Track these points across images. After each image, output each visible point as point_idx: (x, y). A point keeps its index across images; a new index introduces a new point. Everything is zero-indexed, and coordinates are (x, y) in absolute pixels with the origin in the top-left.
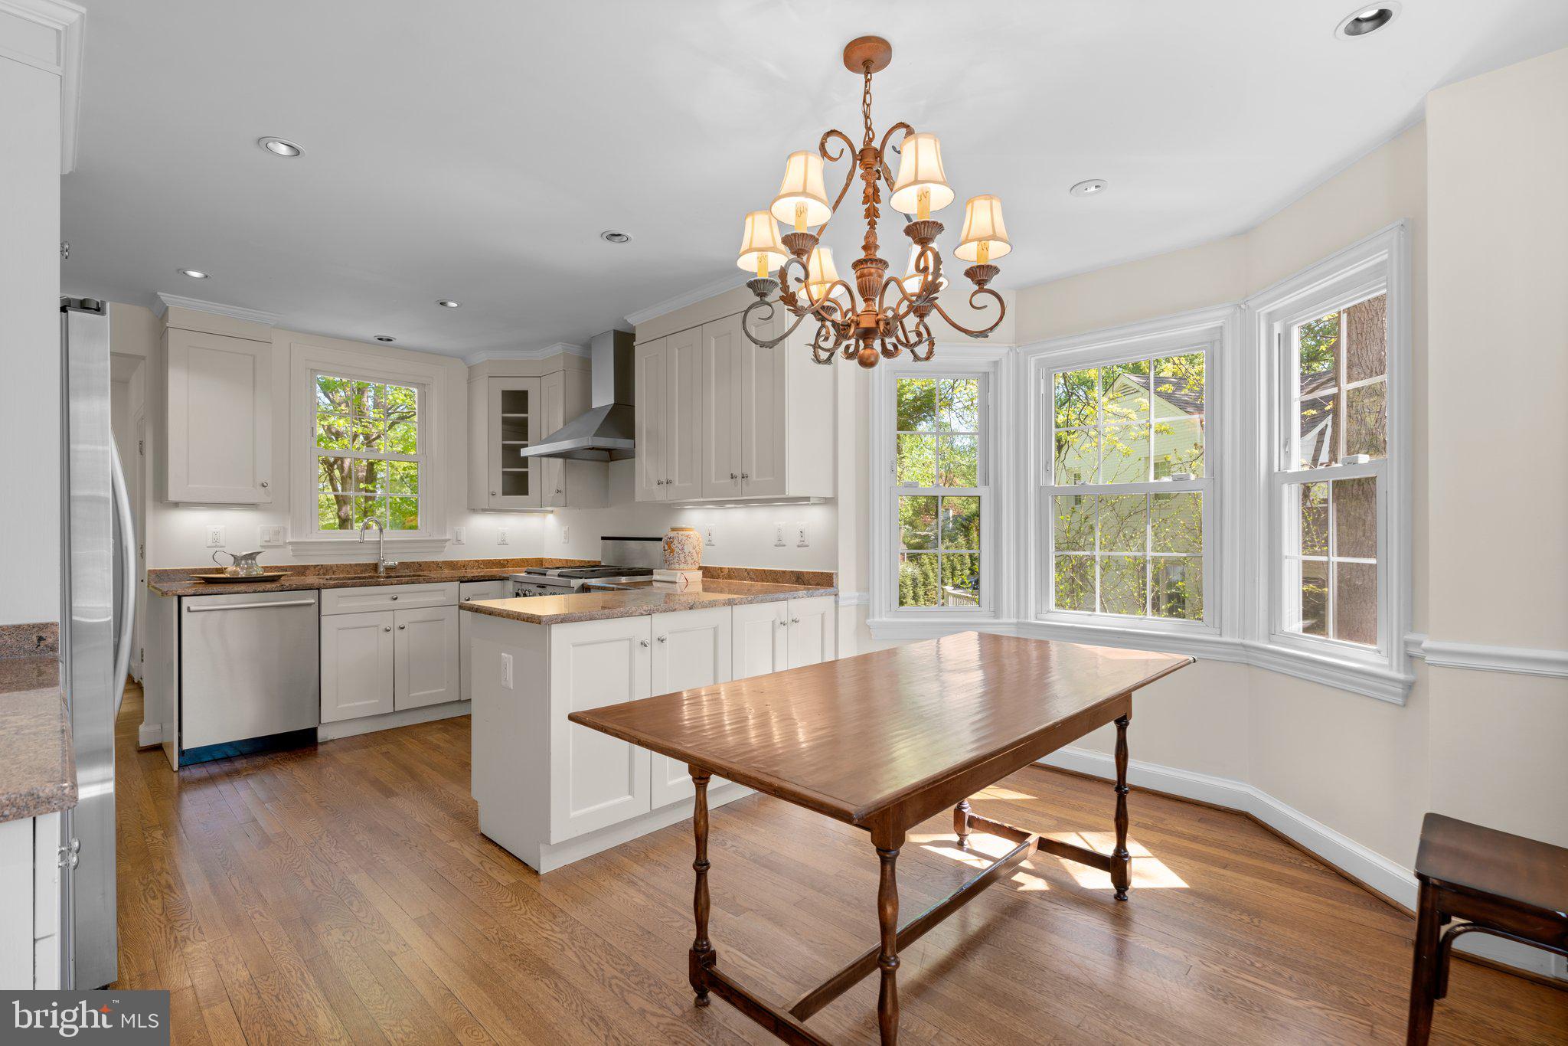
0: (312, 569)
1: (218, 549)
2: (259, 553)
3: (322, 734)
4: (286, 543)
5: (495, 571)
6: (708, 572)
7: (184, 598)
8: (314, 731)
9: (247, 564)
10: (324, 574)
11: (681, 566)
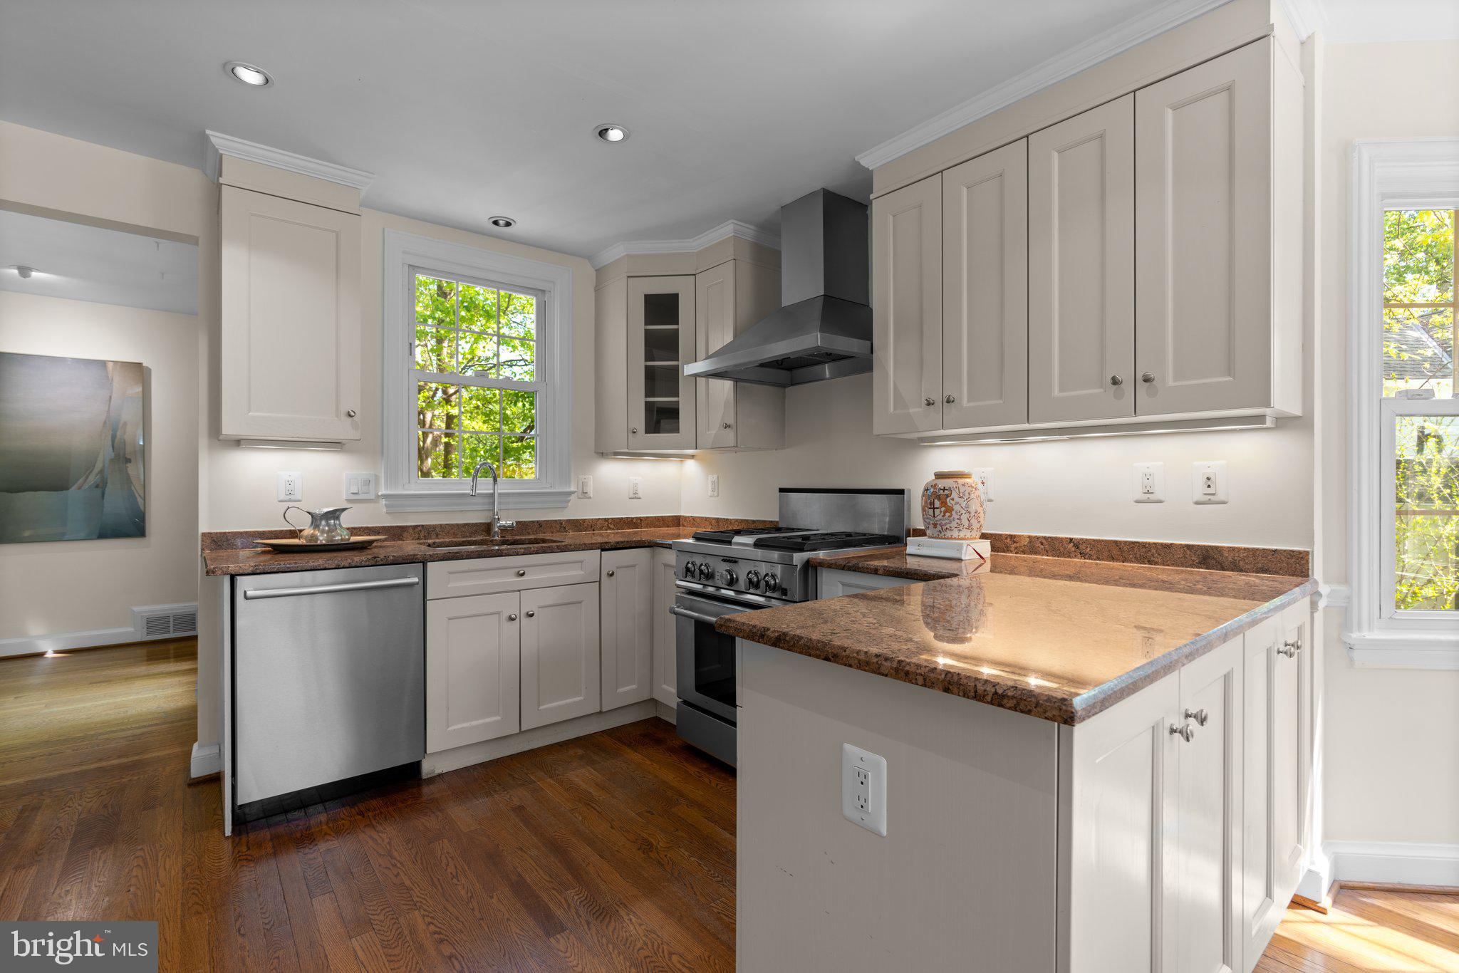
0: (411, 531)
1: (291, 504)
2: (344, 510)
3: (430, 767)
4: (378, 496)
5: (645, 534)
6: (1001, 543)
7: (238, 578)
8: (416, 766)
9: (328, 525)
10: (425, 537)
11: (962, 534)
